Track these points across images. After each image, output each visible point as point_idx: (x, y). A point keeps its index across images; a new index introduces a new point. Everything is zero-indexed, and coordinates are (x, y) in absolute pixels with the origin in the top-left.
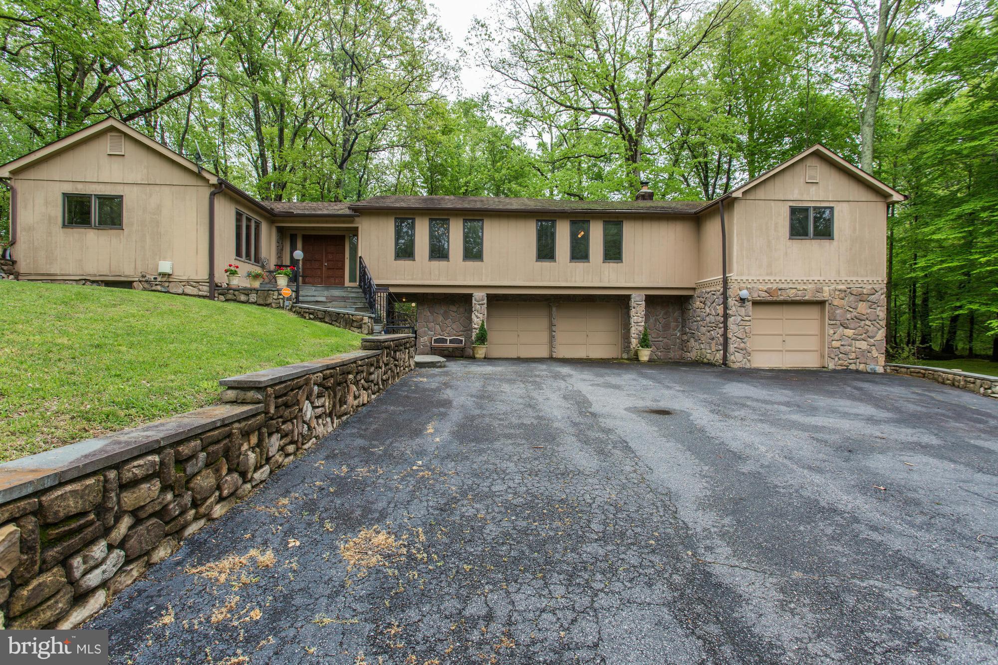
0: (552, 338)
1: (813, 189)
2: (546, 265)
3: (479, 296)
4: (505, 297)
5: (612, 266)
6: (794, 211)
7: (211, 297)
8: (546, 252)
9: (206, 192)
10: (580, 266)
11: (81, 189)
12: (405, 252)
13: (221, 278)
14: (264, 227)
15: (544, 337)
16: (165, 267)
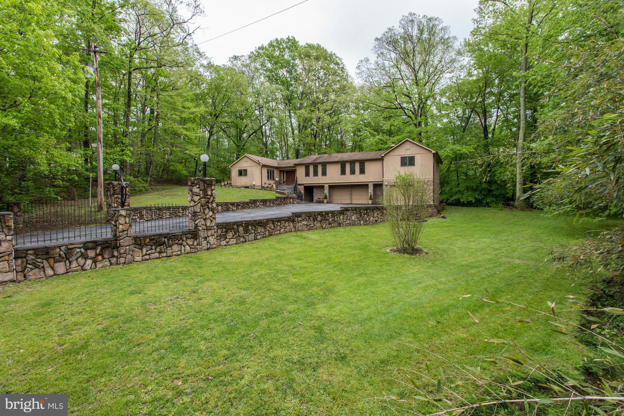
0: (351, 198)
1: (408, 151)
2: (343, 176)
3: (326, 186)
4: (337, 186)
5: (362, 175)
6: (402, 158)
7: (262, 189)
8: (343, 172)
9: (260, 167)
10: (353, 176)
11: (241, 169)
12: (307, 174)
13: (263, 185)
14: (275, 171)
15: (349, 197)
16: (254, 183)
